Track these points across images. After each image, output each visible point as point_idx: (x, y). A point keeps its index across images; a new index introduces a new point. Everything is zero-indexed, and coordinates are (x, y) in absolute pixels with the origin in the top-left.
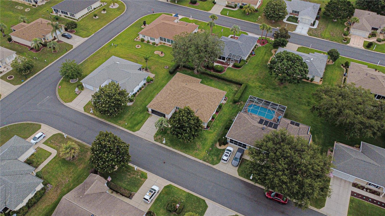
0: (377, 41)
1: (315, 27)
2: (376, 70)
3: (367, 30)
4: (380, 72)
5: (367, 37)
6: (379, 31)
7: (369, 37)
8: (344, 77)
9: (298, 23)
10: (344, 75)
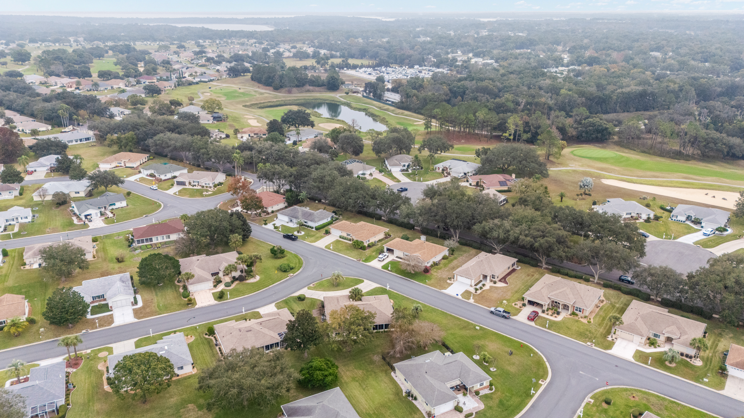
0: (226, 286)
1: (140, 304)
2: (246, 320)
3: (207, 280)
4: (252, 320)
5: (212, 287)
6: (221, 275)
7: (215, 286)
8: (217, 348)
9: (112, 310)
10: (216, 345)
